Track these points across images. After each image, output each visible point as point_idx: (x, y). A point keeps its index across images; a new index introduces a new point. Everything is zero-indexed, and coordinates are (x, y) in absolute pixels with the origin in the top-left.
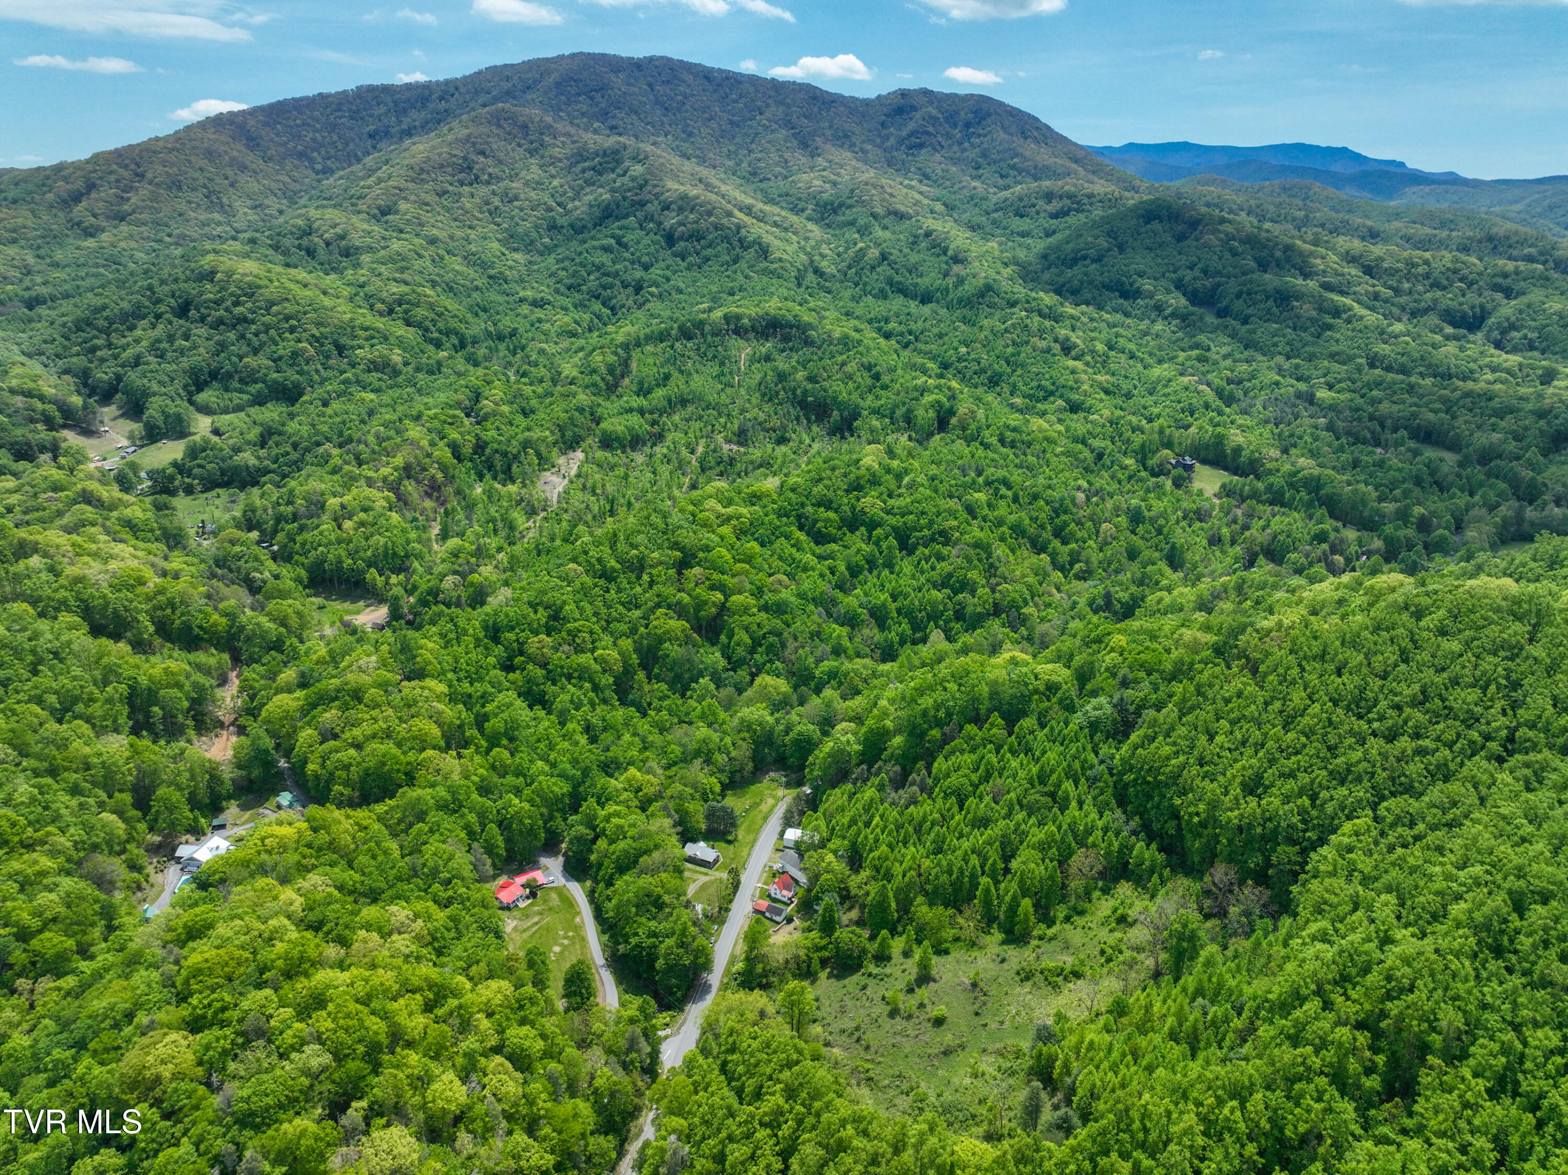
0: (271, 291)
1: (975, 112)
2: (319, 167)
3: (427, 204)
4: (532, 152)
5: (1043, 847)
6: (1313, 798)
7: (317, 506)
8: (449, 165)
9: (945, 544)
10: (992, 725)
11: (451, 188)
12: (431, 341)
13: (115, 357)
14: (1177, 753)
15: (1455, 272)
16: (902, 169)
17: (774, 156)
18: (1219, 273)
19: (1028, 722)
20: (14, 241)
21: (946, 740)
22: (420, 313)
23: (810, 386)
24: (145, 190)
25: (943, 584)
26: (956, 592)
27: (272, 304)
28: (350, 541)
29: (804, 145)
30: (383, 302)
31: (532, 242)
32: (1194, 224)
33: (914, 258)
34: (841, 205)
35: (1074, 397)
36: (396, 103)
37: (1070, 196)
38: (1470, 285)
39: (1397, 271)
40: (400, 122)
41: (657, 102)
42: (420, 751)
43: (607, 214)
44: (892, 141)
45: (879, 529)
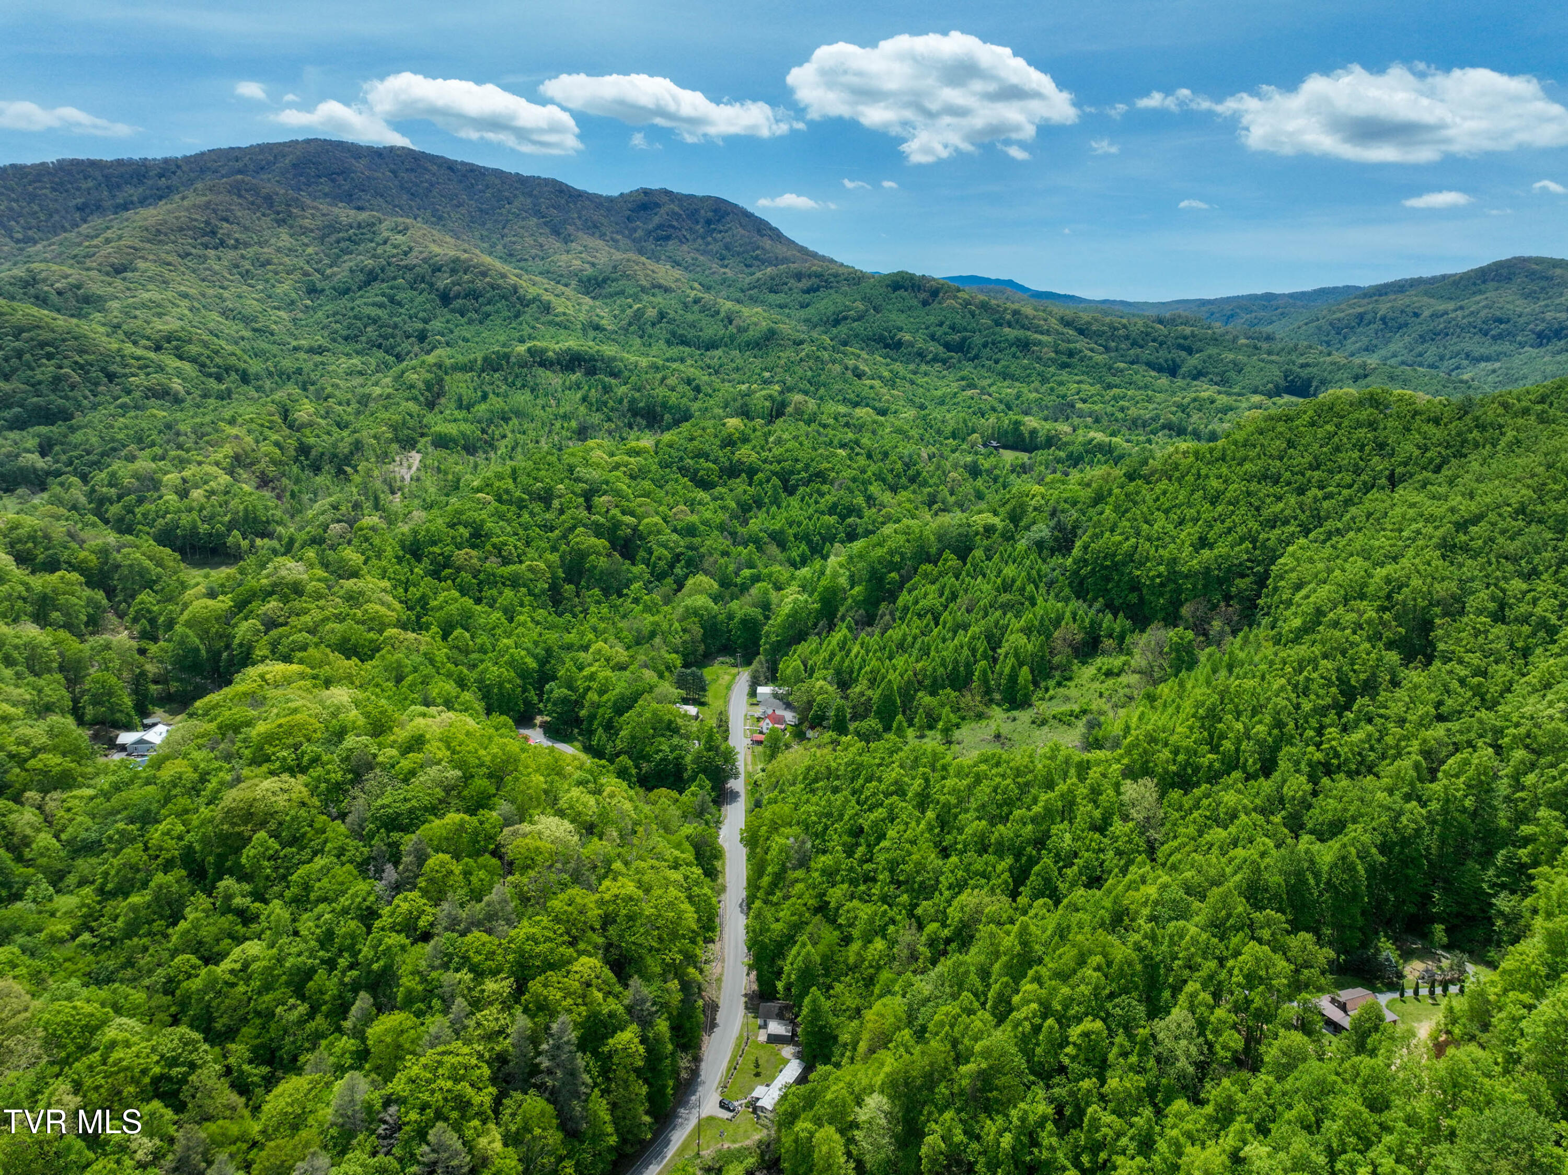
1: (715, 211)
2: (20, 236)
3: (169, 264)
4: (281, 222)
5: (1027, 632)
6: (1254, 541)
7: (152, 483)
8: (189, 229)
9: (824, 482)
10: (946, 560)
11: (194, 251)
12: (210, 375)
14: (1127, 539)
15: (1147, 334)
16: (655, 257)
17: (529, 241)
18: (965, 329)
19: (978, 553)
21: (904, 580)
22: (194, 349)
23: (637, 395)
25: (832, 510)
26: (843, 518)
27: (21, 330)
28: (203, 508)
29: (556, 232)
30: (148, 339)
31: (293, 302)
32: (935, 293)
33: (690, 317)
34: (605, 280)
35: (880, 405)
36: (107, 177)
37: (819, 276)
38: (1161, 344)
39: (1104, 332)
40: (114, 196)
41: (402, 187)
42: (381, 632)
43: (371, 277)
44: (639, 234)
45: (760, 475)
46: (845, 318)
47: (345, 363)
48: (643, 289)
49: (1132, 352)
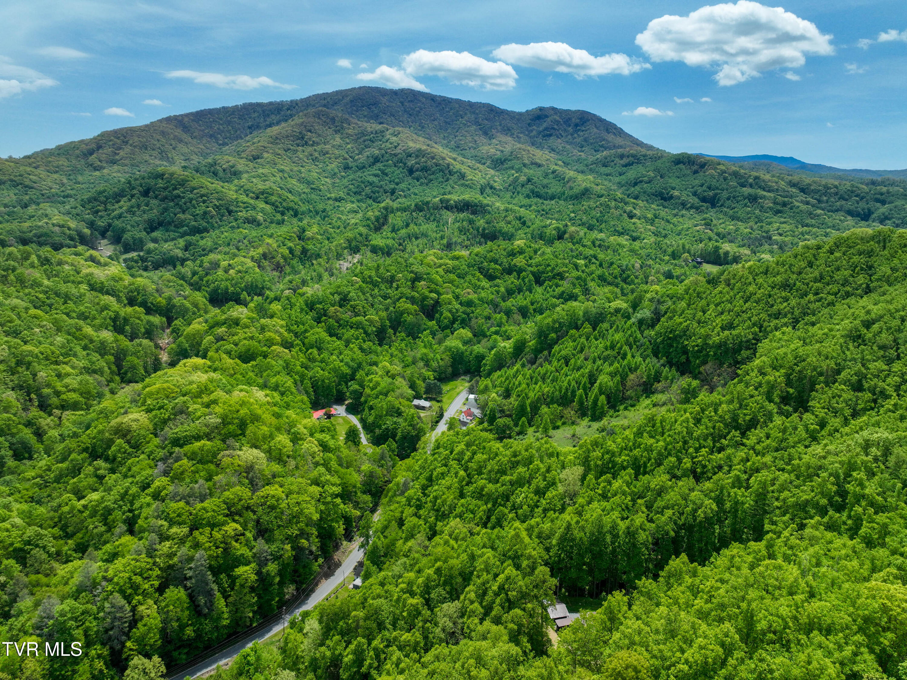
0: (194, 183)
1: (581, 119)
2: (221, 142)
3: (279, 155)
4: (337, 132)
5: (612, 375)
7: (216, 265)
8: (291, 136)
9: (561, 279)
10: (585, 328)
11: (292, 148)
12: (279, 212)
13: (109, 215)
14: (686, 321)
15: (852, 192)
16: (540, 147)
17: (469, 139)
18: (717, 188)
19: (604, 325)
20: (56, 172)
21: (559, 338)
22: (273, 198)
24: (127, 149)
26: (566, 301)
27: (194, 189)
28: (233, 279)
29: (486, 133)
30: (254, 193)
31: (335, 174)
32: (703, 166)
33: (545, 181)
34: (505, 160)
35: (634, 234)
36: (264, 111)
37: (633, 156)
38: (862, 199)
39: (819, 191)
40: (265, 121)
41: (405, 111)
42: (269, 347)
43: (376, 160)
44: (534, 133)
45: (524, 273)
46: (641, 182)
47: (349, 206)
48: (525, 165)
49: (838, 203)
